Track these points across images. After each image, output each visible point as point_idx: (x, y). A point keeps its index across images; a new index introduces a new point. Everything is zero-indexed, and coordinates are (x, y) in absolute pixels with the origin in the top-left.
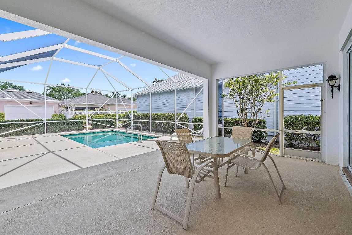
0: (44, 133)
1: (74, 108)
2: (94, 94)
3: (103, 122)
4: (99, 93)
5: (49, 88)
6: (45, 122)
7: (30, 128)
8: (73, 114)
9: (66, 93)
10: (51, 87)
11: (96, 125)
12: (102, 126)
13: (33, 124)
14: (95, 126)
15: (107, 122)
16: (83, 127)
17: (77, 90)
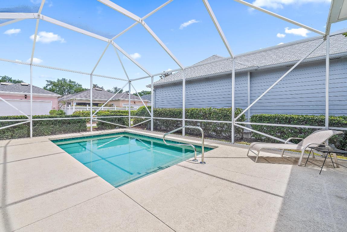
0: (29, 136)
1: (75, 103)
2: (96, 89)
3: (112, 120)
4: (101, 88)
5: (49, 83)
6: (30, 120)
7: (8, 129)
8: (74, 110)
9: (67, 89)
10: (51, 82)
11: (103, 124)
12: (111, 125)
13: (12, 123)
14: (102, 126)
15: (117, 120)
16: (86, 127)
17: (79, 85)
